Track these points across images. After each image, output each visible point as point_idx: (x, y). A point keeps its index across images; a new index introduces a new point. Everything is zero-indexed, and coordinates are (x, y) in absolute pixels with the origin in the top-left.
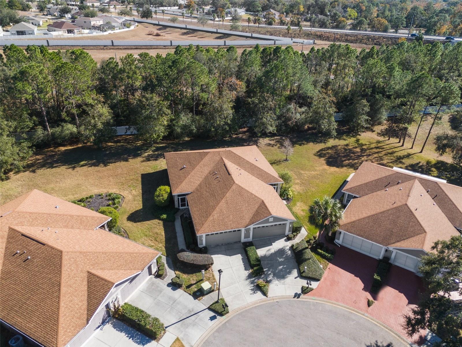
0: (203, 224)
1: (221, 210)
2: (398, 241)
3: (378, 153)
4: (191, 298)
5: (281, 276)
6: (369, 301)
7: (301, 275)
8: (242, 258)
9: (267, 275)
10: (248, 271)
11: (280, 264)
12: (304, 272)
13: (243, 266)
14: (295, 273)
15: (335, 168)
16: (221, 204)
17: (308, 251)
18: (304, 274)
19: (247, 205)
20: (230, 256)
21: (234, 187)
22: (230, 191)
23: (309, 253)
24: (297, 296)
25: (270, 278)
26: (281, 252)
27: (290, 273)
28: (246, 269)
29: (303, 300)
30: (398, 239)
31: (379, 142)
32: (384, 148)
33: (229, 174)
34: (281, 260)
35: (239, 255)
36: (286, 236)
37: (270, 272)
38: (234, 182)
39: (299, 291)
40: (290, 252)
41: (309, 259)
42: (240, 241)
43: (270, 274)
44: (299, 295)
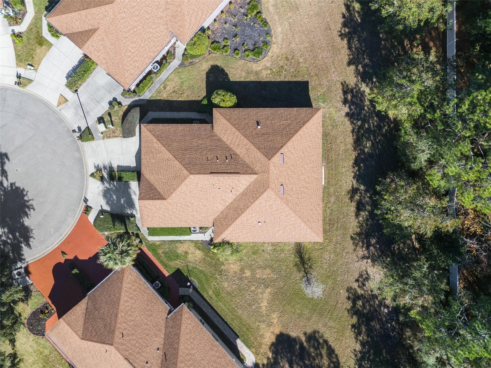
0: (150, 131)
4: (100, 115)
5: (106, 194)
7: (102, 212)
9: (109, 183)
10: (116, 167)
11: (119, 199)
13: (123, 165)
14: (107, 208)
16: (168, 153)
19: (163, 180)
21: (185, 172)
24: (86, 200)
25: (107, 185)
26: (132, 205)
27: (108, 203)
28: (118, 166)
29: (81, 204)
30: (88, 310)
33: (211, 173)
34: (122, 201)
35: (135, 165)
37: (112, 186)
38: (192, 174)
39: (89, 204)
40: (129, 212)
43: (110, 186)
44: (86, 203)
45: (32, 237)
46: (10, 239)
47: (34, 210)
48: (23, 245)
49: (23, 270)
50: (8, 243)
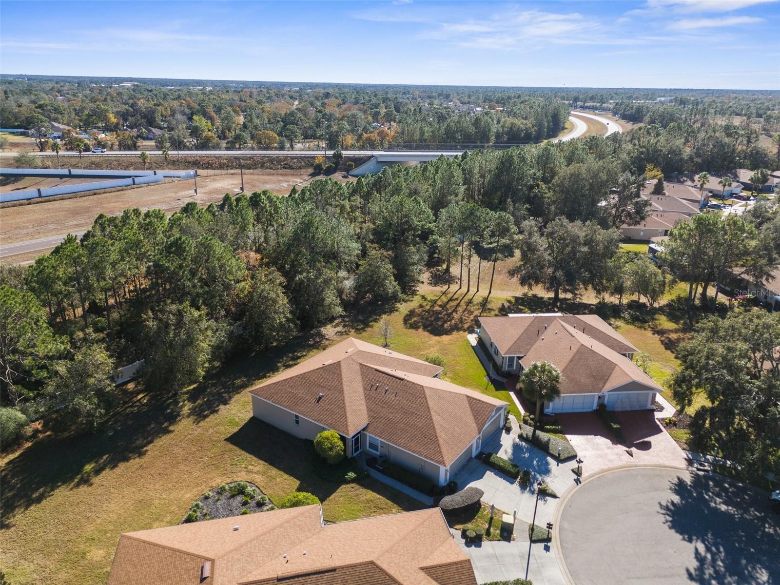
0: (440, 452)
1: (441, 426)
2: (605, 383)
5: (545, 471)
7: (559, 460)
8: (495, 474)
9: (535, 478)
10: (515, 484)
11: (531, 459)
12: (559, 455)
13: (505, 481)
14: (552, 462)
16: (434, 419)
17: (538, 432)
18: (562, 457)
20: (482, 478)
22: (428, 399)
23: (543, 436)
24: (578, 481)
25: (539, 478)
26: (516, 447)
27: (547, 463)
28: (512, 483)
29: (587, 481)
31: (444, 293)
33: (402, 379)
34: (527, 455)
35: (488, 472)
36: (502, 429)
37: (533, 473)
38: (422, 386)
39: (575, 476)
40: (524, 444)
41: (549, 440)
42: (471, 458)
43: (535, 475)
44: (578, 479)
46: (709, 496)
47: (660, 503)
48: (689, 483)
49: (695, 465)
50: (712, 493)
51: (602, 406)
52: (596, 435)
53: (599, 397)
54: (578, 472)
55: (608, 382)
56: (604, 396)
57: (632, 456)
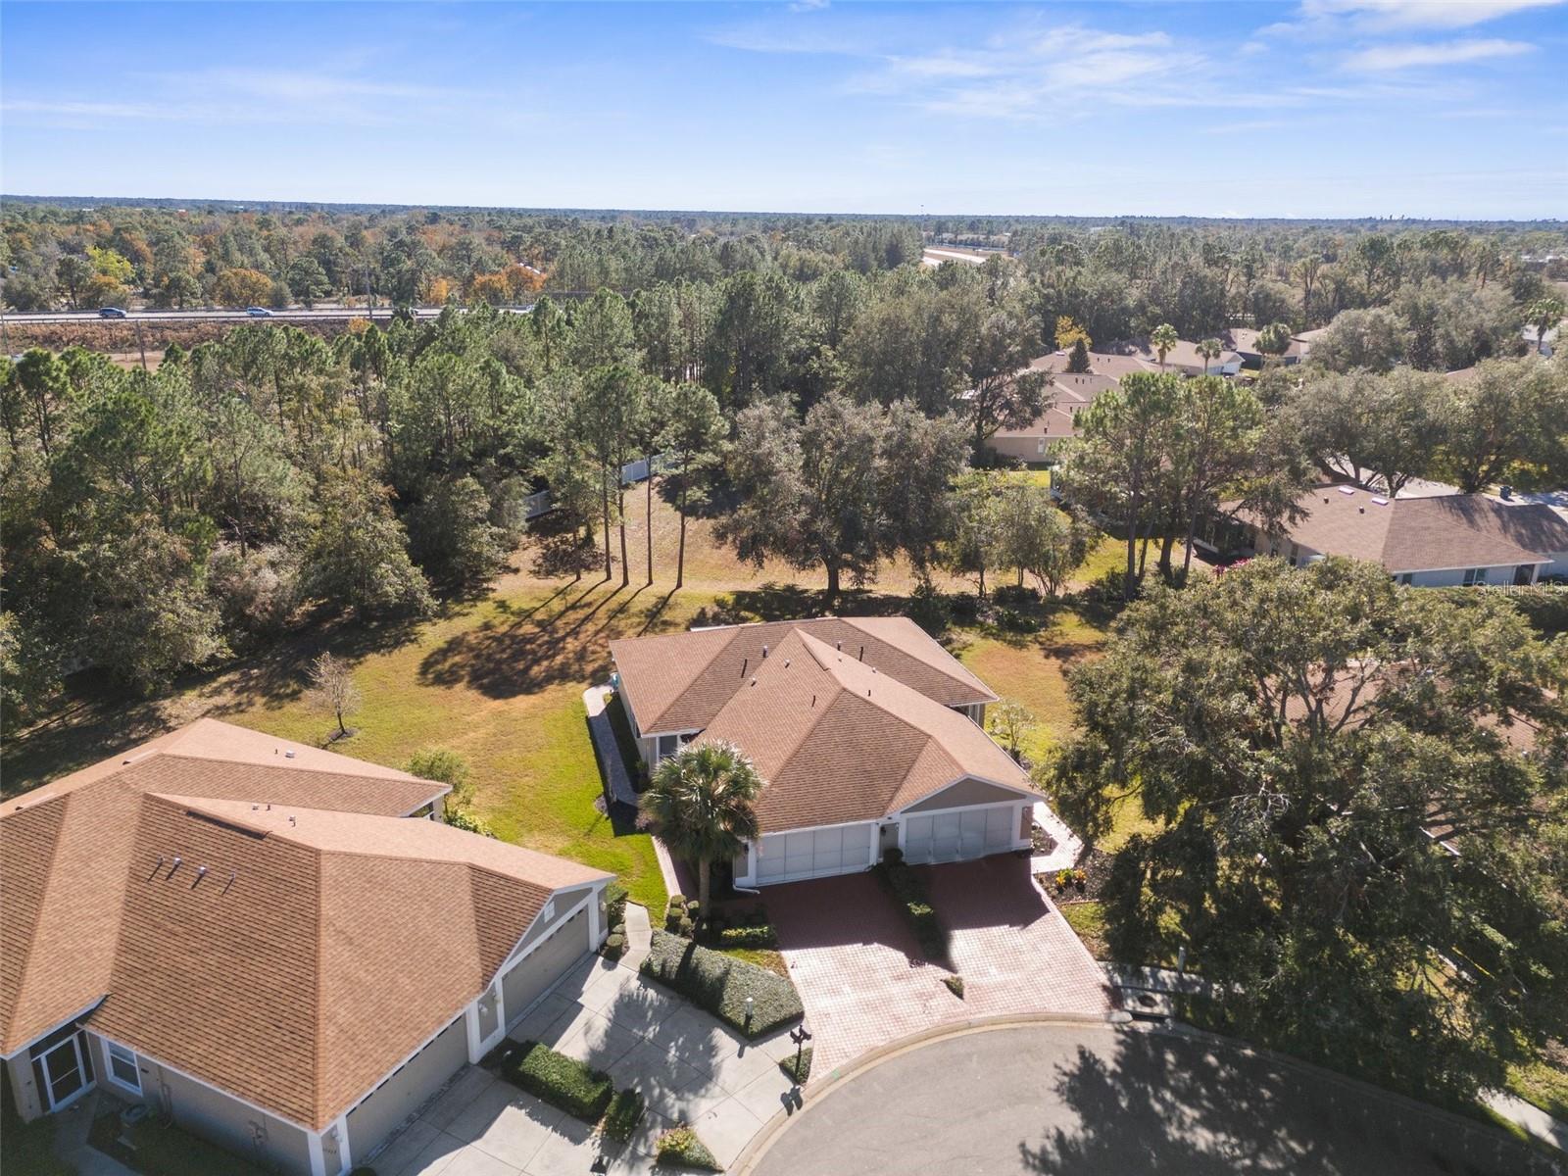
0: (312, 1077)
1: (346, 978)
2: (897, 789)
3: (587, 619)
5: (699, 1076)
6: (948, 984)
7: (748, 1035)
8: (530, 1115)
9: (658, 1105)
10: (589, 1142)
11: (661, 1043)
12: (749, 1018)
13: (556, 1136)
14: (724, 1041)
15: (521, 697)
16: (326, 956)
17: (700, 952)
18: (756, 1026)
19: (428, 909)
20: (479, 1136)
21: (328, 868)
22: (325, 891)
23: (711, 961)
24: (792, 1101)
25: (674, 1105)
26: (627, 1009)
27: (711, 1050)
28: (576, 1140)
29: (818, 1099)
30: (894, 785)
31: (561, 593)
32: (589, 605)
33: (259, 836)
34: (651, 1032)
35: (510, 1110)
36: (597, 954)
37: (657, 1092)
38: (317, 853)
39: (787, 1085)
40: (651, 993)
41: (727, 973)
42: (466, 1066)
43: (662, 1096)
44: (795, 1094)
45: (1065, 1074)
46: (1162, 1101)
48: (1111, 1065)
49: (1130, 1004)
50: (1175, 1091)
51: (891, 853)
52: (867, 941)
53: (883, 830)
54: (796, 1071)
55: (906, 784)
56: (894, 827)
57: (961, 996)
